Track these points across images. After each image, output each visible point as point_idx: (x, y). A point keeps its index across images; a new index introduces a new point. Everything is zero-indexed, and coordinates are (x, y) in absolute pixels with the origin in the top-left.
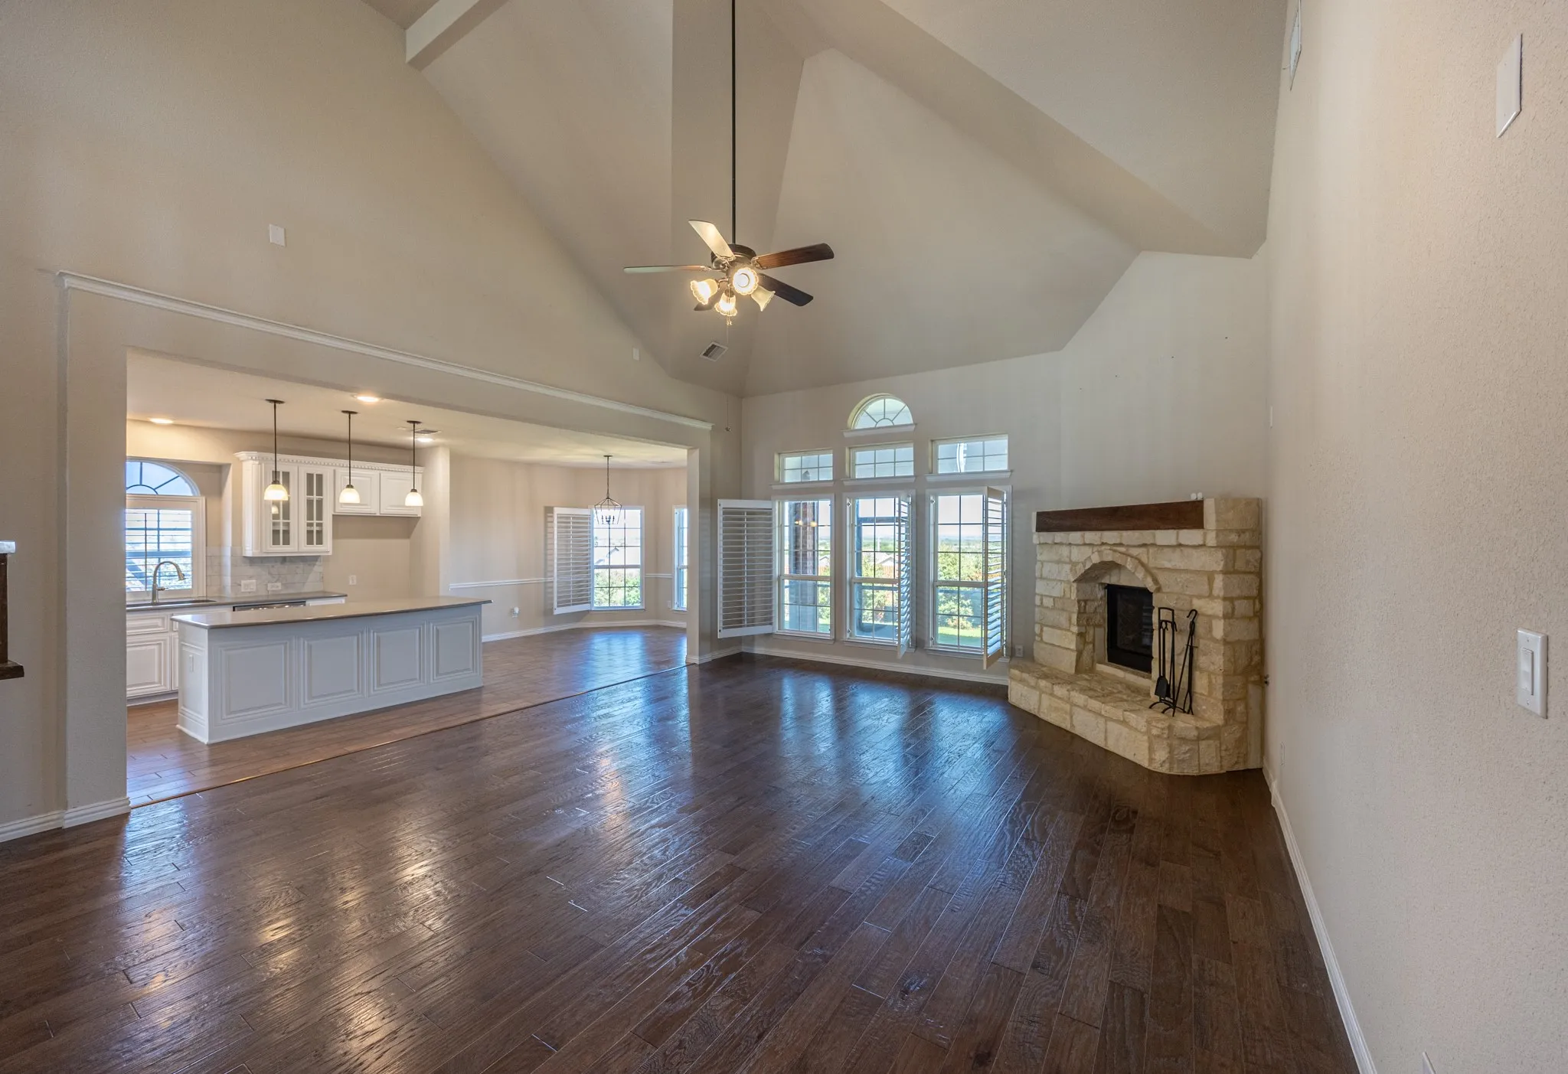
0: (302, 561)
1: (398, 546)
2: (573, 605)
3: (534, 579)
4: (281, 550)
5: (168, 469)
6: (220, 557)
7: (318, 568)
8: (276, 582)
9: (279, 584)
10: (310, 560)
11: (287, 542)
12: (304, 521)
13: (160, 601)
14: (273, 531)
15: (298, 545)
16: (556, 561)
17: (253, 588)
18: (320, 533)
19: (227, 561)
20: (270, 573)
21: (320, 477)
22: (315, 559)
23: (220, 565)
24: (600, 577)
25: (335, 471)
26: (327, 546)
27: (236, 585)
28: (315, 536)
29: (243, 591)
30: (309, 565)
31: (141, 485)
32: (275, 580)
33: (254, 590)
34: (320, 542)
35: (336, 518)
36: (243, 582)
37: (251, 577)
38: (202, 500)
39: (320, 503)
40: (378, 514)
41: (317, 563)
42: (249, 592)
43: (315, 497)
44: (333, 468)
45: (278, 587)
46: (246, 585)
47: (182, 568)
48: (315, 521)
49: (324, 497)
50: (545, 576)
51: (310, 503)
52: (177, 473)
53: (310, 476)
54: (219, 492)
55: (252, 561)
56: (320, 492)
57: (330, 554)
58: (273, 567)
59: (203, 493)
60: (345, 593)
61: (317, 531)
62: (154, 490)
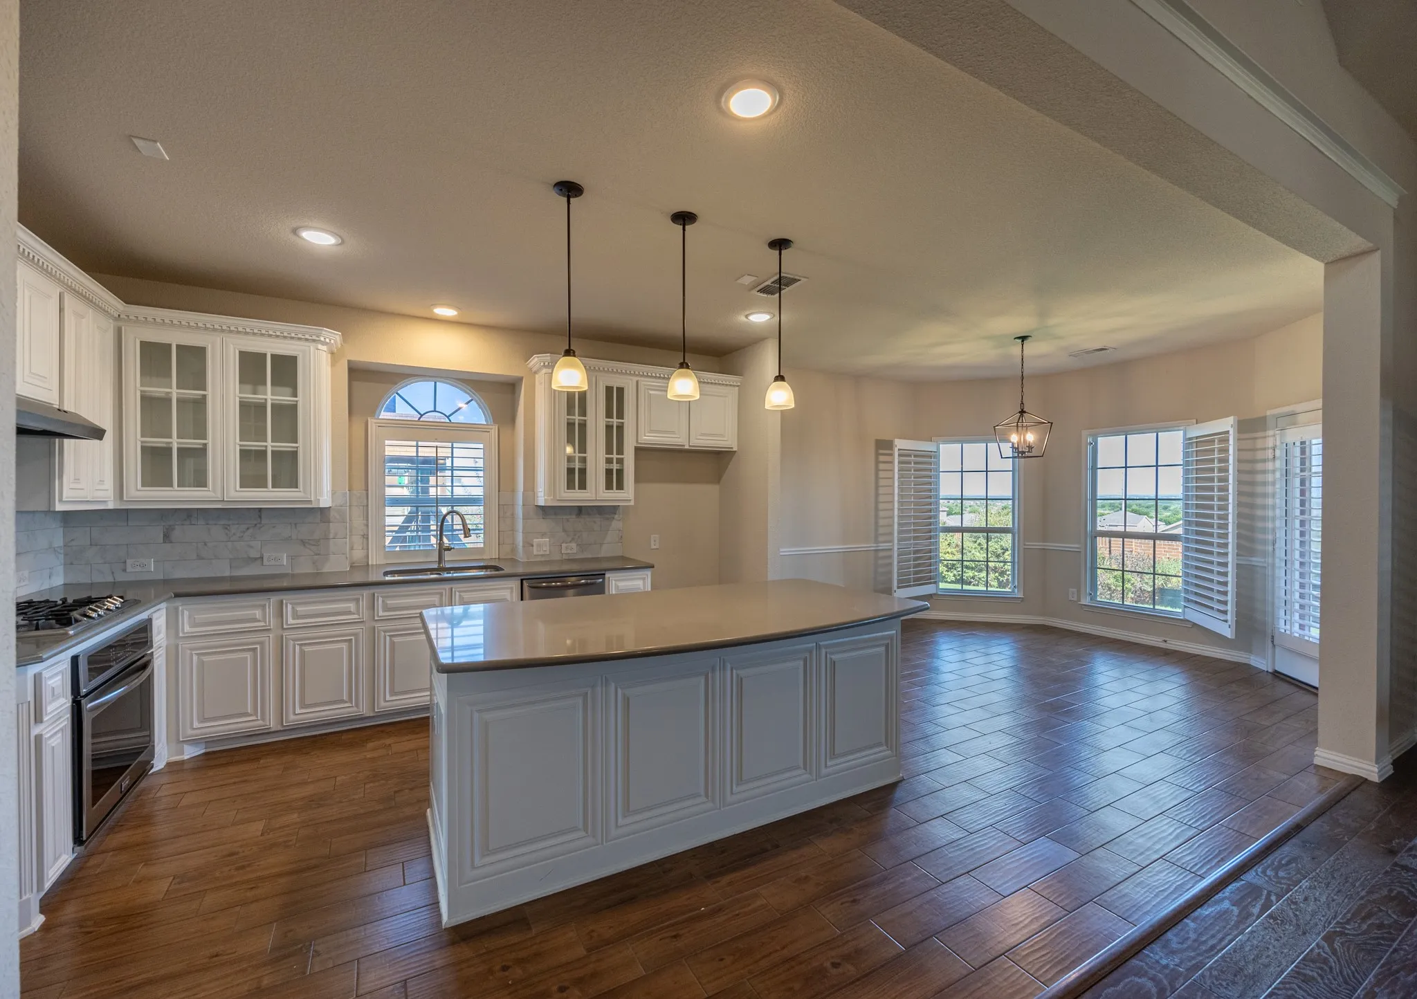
0: (600, 514)
1: (705, 494)
2: (914, 585)
3: (864, 546)
4: (577, 497)
5: (461, 389)
6: (513, 505)
7: (616, 524)
8: (570, 542)
9: (574, 545)
10: (606, 512)
11: (583, 486)
12: (602, 455)
13: (448, 566)
14: (568, 469)
15: (596, 492)
16: (896, 520)
17: (546, 549)
18: (620, 472)
19: (519, 511)
20: (564, 530)
21: (621, 391)
22: (613, 510)
23: (513, 516)
24: (947, 547)
25: (637, 382)
26: (627, 495)
27: (528, 544)
28: (614, 479)
29: (535, 553)
30: (608, 519)
31: (435, 411)
32: (570, 539)
33: (548, 553)
34: (620, 486)
35: (638, 450)
36: (536, 541)
37: (543, 535)
38: (494, 430)
39: (620, 428)
40: (687, 447)
41: (616, 516)
42: (542, 555)
43: (615, 421)
44: (635, 379)
45: (572, 549)
46: (539, 545)
47: (469, 520)
48: (615, 456)
49: (625, 420)
50: (876, 541)
51: (609, 428)
52: (471, 396)
53: (609, 390)
54: (513, 420)
55: (545, 511)
56: (620, 415)
57: (632, 503)
58: (568, 520)
59: (495, 421)
60: (650, 561)
61: (617, 470)
62: (448, 417)
